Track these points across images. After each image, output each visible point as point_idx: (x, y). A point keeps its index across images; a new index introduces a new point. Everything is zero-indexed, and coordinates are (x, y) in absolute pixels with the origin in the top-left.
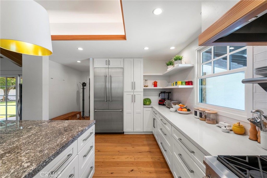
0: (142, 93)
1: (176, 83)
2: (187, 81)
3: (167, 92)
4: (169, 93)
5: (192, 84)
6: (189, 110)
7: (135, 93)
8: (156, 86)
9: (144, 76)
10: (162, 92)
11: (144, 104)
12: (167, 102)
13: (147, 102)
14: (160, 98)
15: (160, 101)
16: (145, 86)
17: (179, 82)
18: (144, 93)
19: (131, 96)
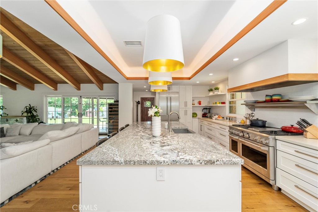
0: (192, 109)
1: (216, 103)
2: (222, 102)
3: (208, 109)
4: (210, 109)
5: (225, 104)
6: (223, 118)
7: (187, 109)
8: (200, 104)
9: (193, 97)
10: (204, 109)
11: (193, 117)
12: (208, 115)
13: (194, 115)
14: (203, 113)
15: (203, 114)
16: (193, 104)
17: (218, 103)
18: (193, 109)
19: (184, 111)
